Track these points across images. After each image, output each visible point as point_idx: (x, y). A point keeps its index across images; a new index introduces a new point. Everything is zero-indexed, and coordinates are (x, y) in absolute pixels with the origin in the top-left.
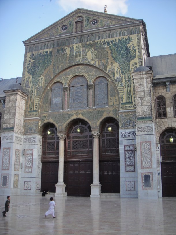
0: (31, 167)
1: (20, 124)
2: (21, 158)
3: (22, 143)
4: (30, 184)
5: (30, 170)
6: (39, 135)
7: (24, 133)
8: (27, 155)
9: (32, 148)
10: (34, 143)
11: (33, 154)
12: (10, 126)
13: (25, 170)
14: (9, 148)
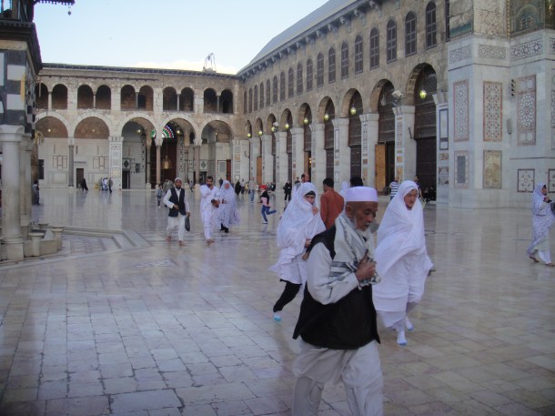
0: (533, 128)
1: (493, 10)
2: (506, 104)
3: (507, 62)
4: (532, 176)
5: (530, 136)
6: (550, 30)
7: (511, 33)
8: (522, 93)
9: (532, 73)
10: (537, 58)
11: (535, 91)
12: (463, 21)
13: (518, 137)
14: (465, 82)
